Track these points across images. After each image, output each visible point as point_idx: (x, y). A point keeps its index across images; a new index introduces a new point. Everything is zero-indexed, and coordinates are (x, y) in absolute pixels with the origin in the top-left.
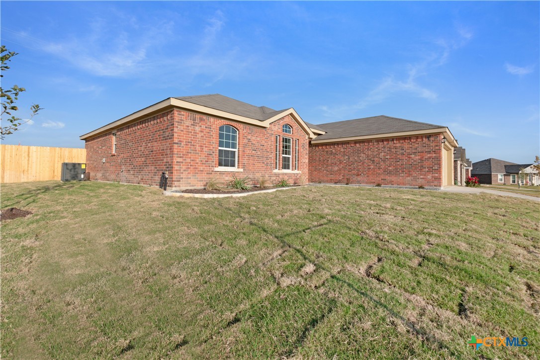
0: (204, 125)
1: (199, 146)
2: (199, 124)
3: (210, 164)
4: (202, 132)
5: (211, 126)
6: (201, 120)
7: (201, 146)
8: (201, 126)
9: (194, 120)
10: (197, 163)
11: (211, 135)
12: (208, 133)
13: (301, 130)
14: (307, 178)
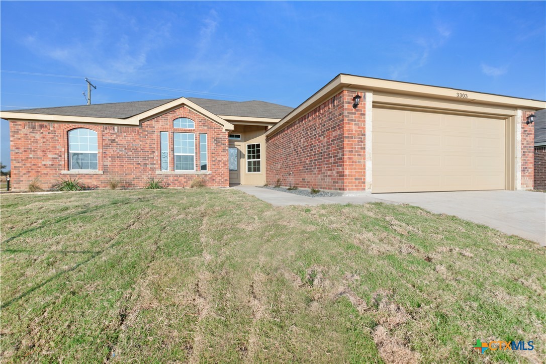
0: (46, 131)
1: (40, 151)
2: (39, 131)
3: (56, 167)
4: (44, 138)
5: (55, 131)
6: (42, 127)
7: (43, 151)
8: (42, 133)
9: (33, 128)
10: (39, 167)
11: (56, 140)
12: (53, 138)
13: (212, 122)
14: (226, 180)
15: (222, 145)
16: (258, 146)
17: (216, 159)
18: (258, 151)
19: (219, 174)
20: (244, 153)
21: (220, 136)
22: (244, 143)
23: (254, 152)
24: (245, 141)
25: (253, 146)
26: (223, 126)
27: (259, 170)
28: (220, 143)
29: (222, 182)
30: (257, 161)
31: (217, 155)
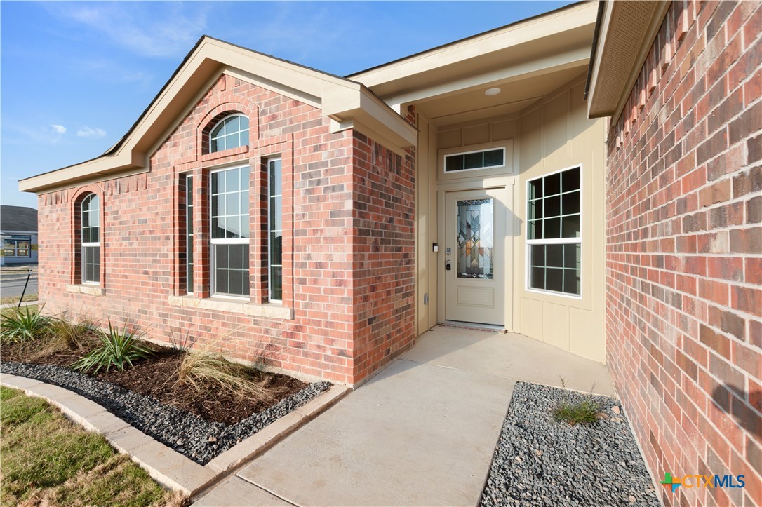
13: (296, 103)
14: (342, 353)
15: (329, 194)
16: (572, 177)
17: (309, 257)
18: (573, 203)
19: (319, 323)
20: (517, 214)
21: (324, 155)
22: (517, 177)
23: (552, 207)
24: (522, 170)
25: (552, 182)
26: (319, 100)
27: (572, 285)
28: (322, 187)
29: (327, 358)
30: (568, 246)
31: (310, 241)
